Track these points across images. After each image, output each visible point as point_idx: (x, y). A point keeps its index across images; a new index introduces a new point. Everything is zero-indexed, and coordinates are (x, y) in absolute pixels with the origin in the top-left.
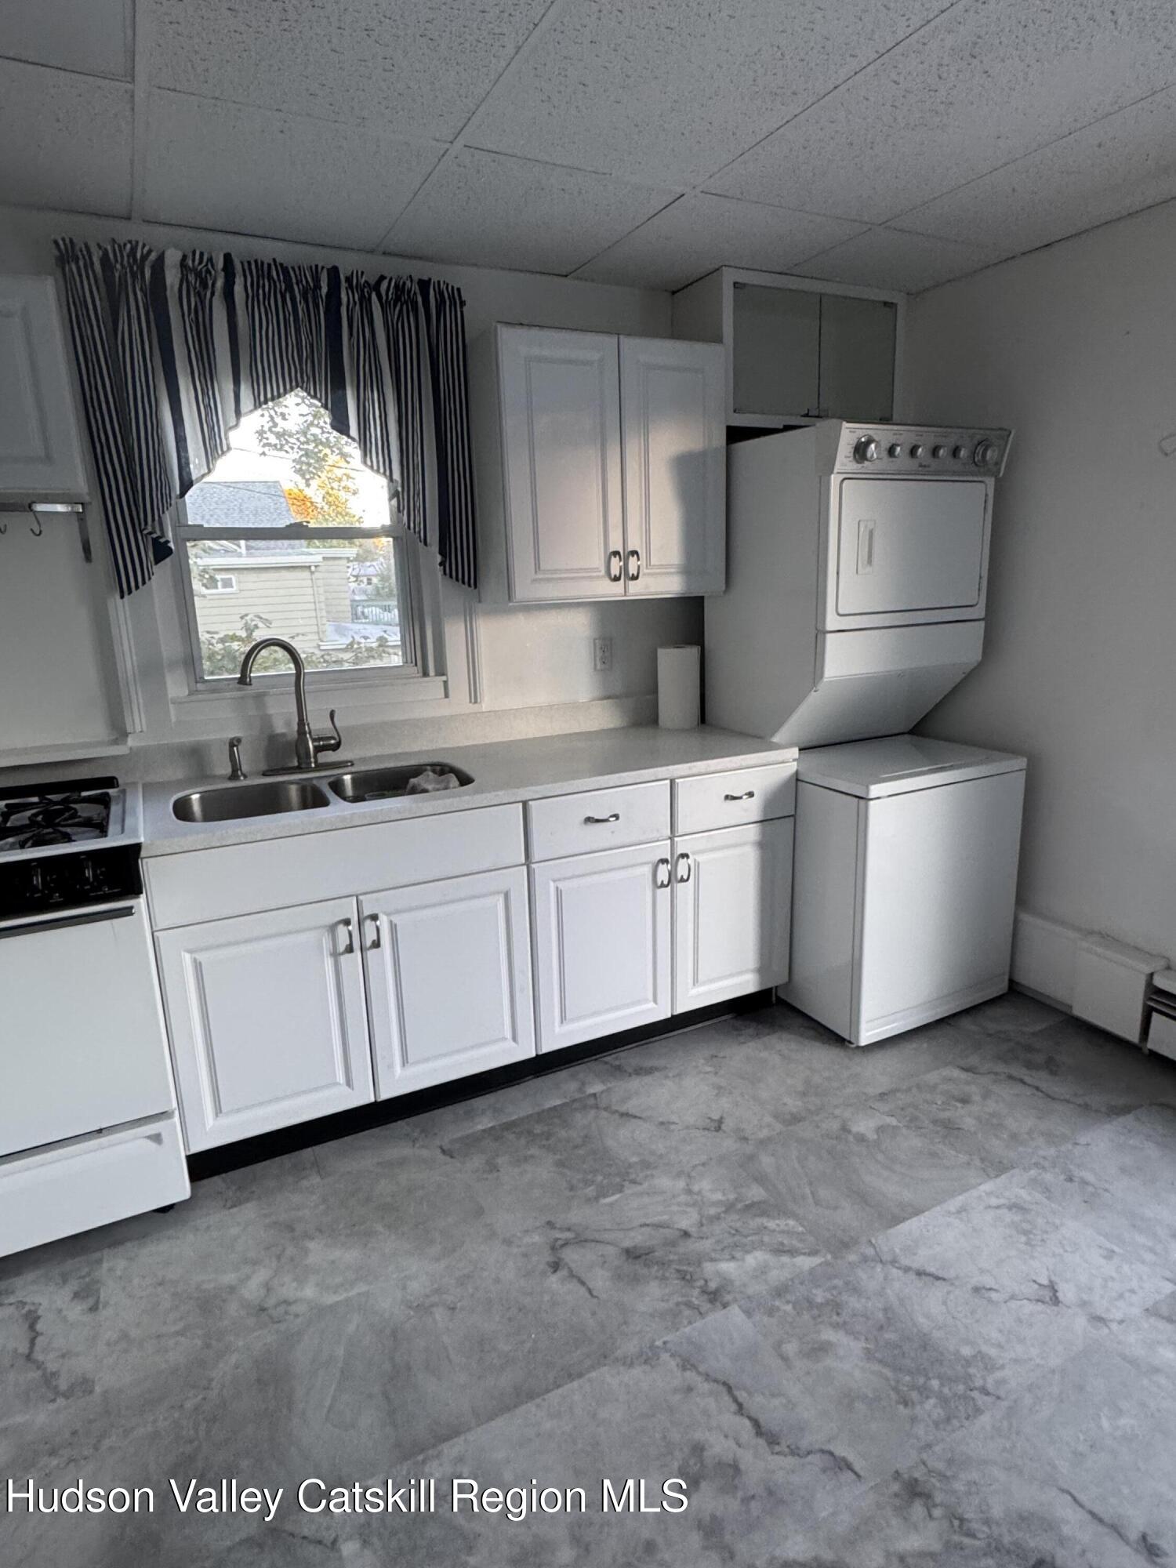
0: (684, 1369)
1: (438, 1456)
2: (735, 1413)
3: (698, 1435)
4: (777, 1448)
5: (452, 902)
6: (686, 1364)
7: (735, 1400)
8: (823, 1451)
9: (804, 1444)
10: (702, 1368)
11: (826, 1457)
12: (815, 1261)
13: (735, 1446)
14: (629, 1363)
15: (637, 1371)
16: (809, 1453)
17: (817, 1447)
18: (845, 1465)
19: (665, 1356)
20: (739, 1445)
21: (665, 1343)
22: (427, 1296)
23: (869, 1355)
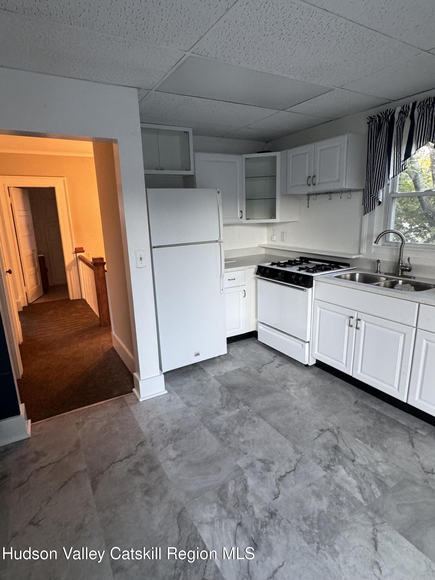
0: (297, 460)
1: (259, 418)
2: (286, 471)
3: (277, 463)
4: (277, 480)
5: (383, 327)
6: (298, 461)
7: (290, 472)
8: (279, 491)
9: (280, 487)
10: (298, 464)
11: (278, 493)
12: (362, 501)
13: (275, 471)
14: (294, 448)
15: (291, 449)
16: (278, 488)
17: (280, 490)
18: (276, 497)
19: (299, 456)
20: (276, 472)
21: (304, 455)
22: (300, 409)
23: (321, 512)
